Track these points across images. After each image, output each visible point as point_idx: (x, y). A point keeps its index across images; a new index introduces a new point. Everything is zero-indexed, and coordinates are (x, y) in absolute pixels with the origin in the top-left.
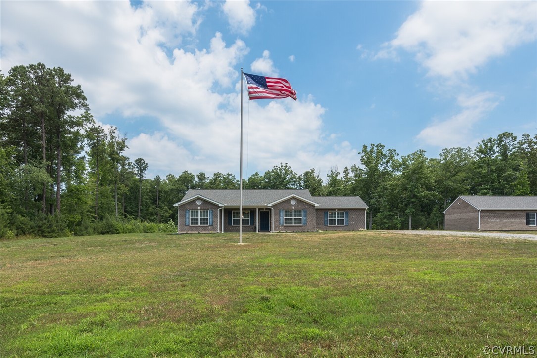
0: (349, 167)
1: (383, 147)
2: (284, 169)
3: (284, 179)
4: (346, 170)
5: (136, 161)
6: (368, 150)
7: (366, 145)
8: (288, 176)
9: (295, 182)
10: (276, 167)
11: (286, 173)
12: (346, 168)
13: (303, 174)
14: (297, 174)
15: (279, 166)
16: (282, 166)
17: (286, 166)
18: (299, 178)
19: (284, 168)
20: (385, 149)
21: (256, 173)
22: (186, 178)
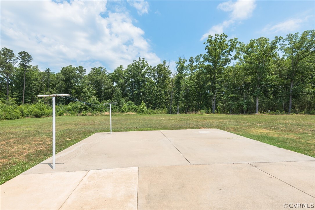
0: (194, 57)
1: (226, 36)
2: (142, 63)
3: (141, 70)
4: (191, 60)
5: (20, 54)
6: (213, 39)
7: (211, 36)
8: (145, 68)
9: (150, 72)
10: (135, 61)
11: (144, 66)
12: (191, 58)
13: (156, 66)
14: (152, 67)
15: (138, 60)
16: (140, 60)
17: (144, 61)
18: (153, 69)
19: (141, 61)
20: (228, 39)
21: (120, 66)
22: (66, 69)
